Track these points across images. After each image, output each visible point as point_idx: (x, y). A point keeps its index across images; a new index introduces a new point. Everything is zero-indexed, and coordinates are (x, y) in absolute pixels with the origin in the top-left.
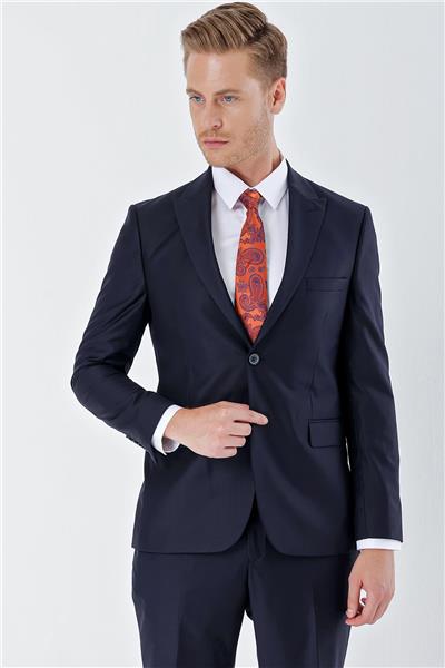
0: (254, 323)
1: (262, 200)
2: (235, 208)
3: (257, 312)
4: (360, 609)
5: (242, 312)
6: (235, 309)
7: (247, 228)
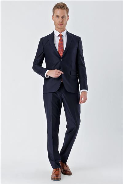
0: (61, 55)
1: (62, 36)
2: (58, 37)
3: (62, 53)
4: (81, 101)
5: (59, 53)
6: (58, 53)
7: (60, 40)
